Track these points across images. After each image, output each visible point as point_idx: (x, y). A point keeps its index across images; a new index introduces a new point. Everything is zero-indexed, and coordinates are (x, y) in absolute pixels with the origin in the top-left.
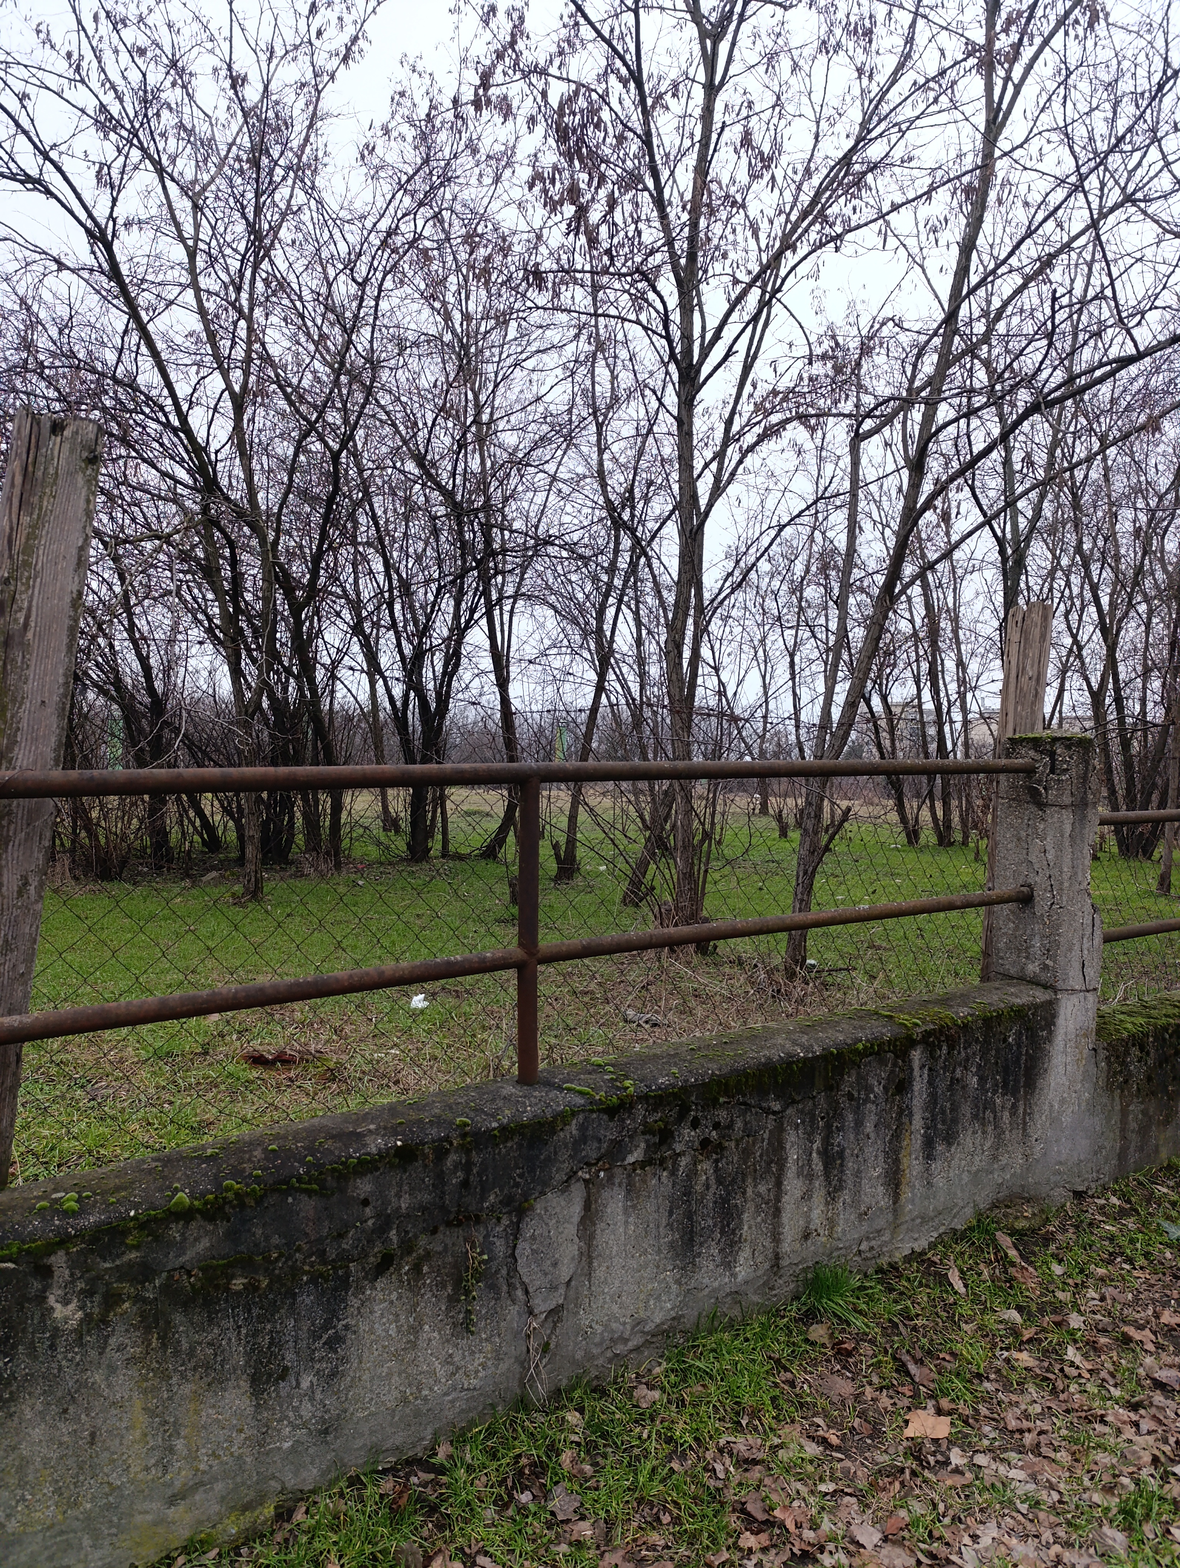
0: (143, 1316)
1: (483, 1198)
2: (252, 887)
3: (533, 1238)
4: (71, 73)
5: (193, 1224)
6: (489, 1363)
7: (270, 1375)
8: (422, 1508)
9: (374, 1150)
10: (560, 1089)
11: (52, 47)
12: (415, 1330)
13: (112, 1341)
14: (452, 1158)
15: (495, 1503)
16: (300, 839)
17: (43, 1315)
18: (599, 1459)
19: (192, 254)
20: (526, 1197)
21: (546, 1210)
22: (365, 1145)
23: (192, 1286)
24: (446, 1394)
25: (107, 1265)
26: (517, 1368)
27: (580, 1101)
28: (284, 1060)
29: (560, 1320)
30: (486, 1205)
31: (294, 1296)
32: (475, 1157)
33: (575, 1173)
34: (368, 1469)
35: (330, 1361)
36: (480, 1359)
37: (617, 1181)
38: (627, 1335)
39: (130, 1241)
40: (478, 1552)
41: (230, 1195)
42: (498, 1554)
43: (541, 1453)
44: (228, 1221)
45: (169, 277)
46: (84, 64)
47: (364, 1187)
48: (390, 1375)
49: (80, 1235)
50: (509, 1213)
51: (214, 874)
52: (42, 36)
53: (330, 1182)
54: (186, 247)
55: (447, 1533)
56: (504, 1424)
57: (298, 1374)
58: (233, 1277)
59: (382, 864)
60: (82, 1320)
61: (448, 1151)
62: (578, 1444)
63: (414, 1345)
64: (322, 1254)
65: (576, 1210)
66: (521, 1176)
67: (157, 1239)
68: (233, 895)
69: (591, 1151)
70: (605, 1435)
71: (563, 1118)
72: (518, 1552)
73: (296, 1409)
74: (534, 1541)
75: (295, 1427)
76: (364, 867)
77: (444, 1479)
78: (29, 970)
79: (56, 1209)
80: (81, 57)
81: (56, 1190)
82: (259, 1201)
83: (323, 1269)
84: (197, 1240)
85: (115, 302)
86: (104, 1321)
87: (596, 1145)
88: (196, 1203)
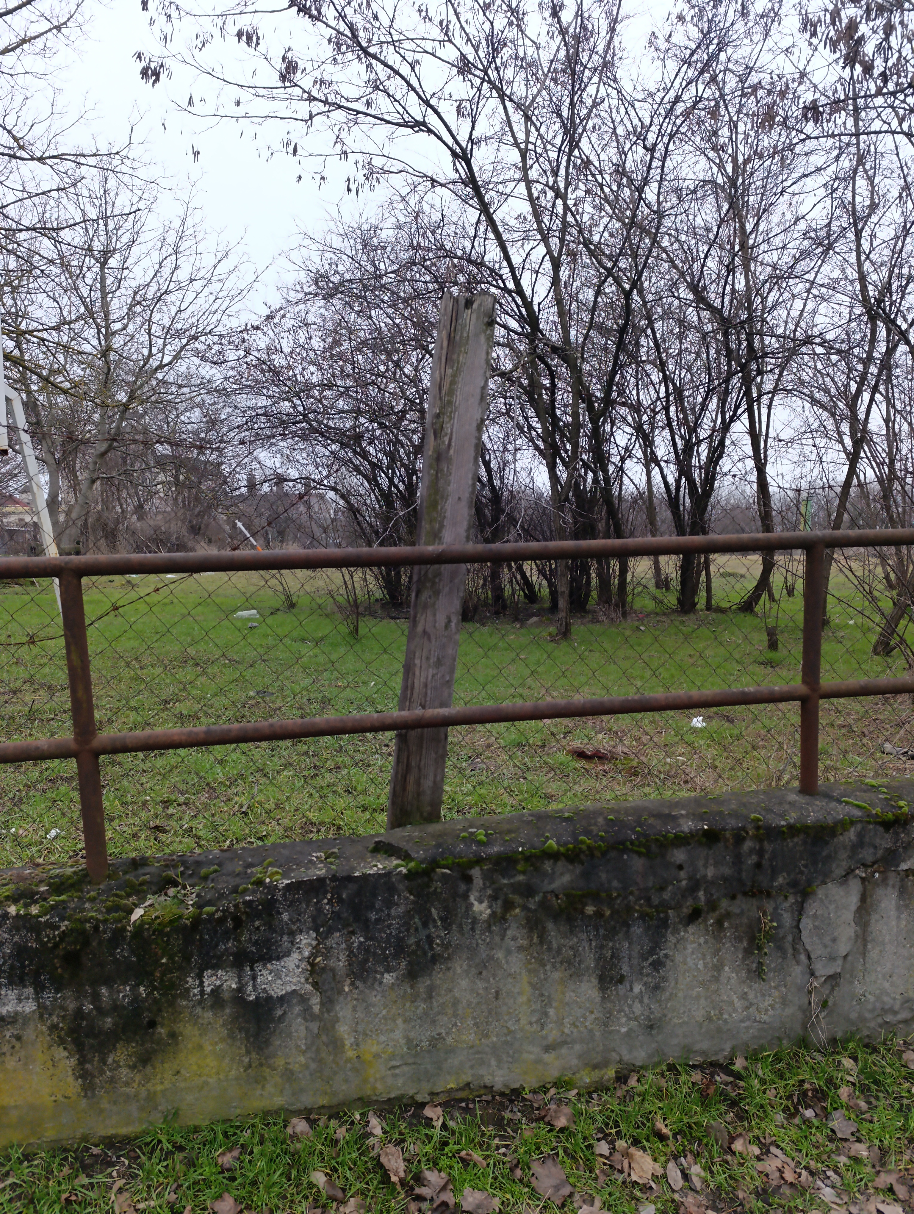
0: (528, 920)
1: (773, 879)
2: (563, 629)
3: (815, 916)
4: (442, 37)
5: (560, 864)
6: (777, 1006)
7: (612, 978)
8: (725, 1100)
9: (686, 830)
10: (840, 802)
11: (430, 20)
12: (718, 968)
13: (509, 933)
14: (748, 844)
15: (784, 1111)
16: (594, 594)
17: (467, 907)
18: (872, 1100)
19: (524, 154)
20: (809, 883)
21: (827, 897)
22: (679, 825)
23: (559, 905)
24: (742, 1021)
25: (505, 881)
26: (800, 1015)
27: (858, 813)
28: (598, 756)
29: (837, 985)
30: (775, 884)
31: (628, 926)
32: (767, 846)
33: (853, 871)
34: (682, 1061)
35: (653, 977)
36: (769, 1001)
37: (891, 882)
38: (897, 1007)
39: (519, 867)
40: (772, 1144)
41: (584, 847)
42: (788, 1149)
43: (822, 1083)
44: (583, 864)
45: (508, 177)
46: (451, 27)
47: (679, 855)
48: (698, 997)
49: (488, 858)
50: (795, 894)
51: (535, 619)
52: (423, 14)
53: (654, 848)
54: (520, 150)
55: (746, 1123)
56: (789, 1054)
57: (631, 982)
58: (585, 905)
59: (657, 614)
60: (490, 915)
61: (744, 839)
62: (854, 1084)
63: (717, 979)
64: (648, 900)
65: (854, 901)
66: (806, 866)
67: (536, 869)
68: (550, 635)
69: (867, 855)
70: (876, 1082)
71: (843, 825)
72: (804, 1152)
73: (630, 1006)
74: (817, 1148)
75: (630, 1019)
76: (644, 616)
77: (742, 1083)
78: (451, 679)
79: (471, 839)
80: (448, 22)
81: (471, 826)
82: (604, 854)
83: (649, 910)
84: (562, 874)
85: (471, 202)
86: (503, 919)
87: (871, 850)
88: (562, 849)
